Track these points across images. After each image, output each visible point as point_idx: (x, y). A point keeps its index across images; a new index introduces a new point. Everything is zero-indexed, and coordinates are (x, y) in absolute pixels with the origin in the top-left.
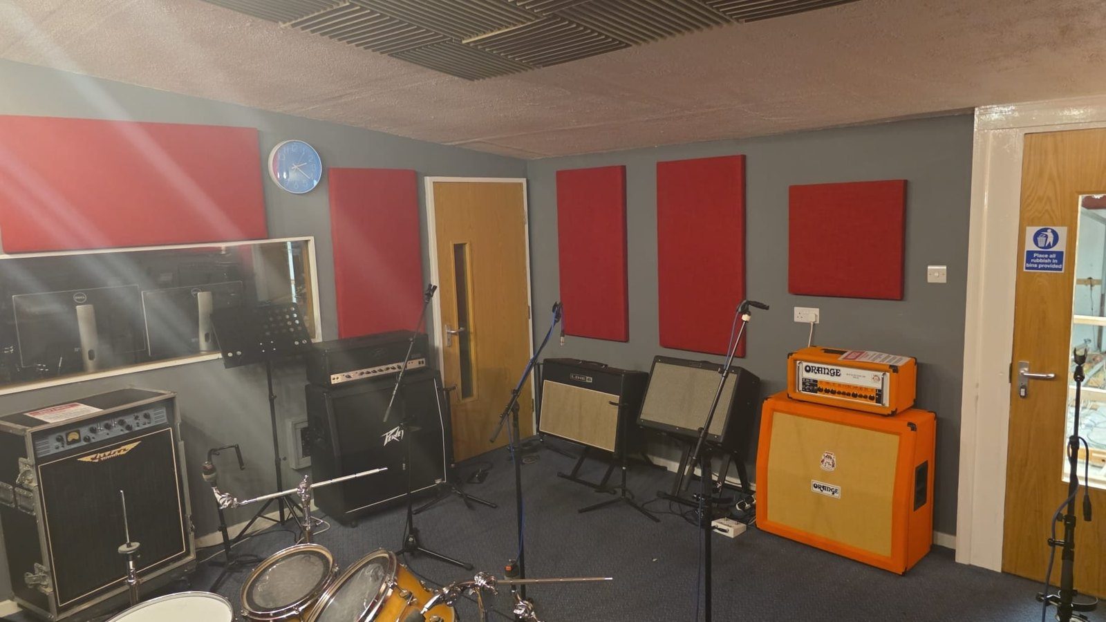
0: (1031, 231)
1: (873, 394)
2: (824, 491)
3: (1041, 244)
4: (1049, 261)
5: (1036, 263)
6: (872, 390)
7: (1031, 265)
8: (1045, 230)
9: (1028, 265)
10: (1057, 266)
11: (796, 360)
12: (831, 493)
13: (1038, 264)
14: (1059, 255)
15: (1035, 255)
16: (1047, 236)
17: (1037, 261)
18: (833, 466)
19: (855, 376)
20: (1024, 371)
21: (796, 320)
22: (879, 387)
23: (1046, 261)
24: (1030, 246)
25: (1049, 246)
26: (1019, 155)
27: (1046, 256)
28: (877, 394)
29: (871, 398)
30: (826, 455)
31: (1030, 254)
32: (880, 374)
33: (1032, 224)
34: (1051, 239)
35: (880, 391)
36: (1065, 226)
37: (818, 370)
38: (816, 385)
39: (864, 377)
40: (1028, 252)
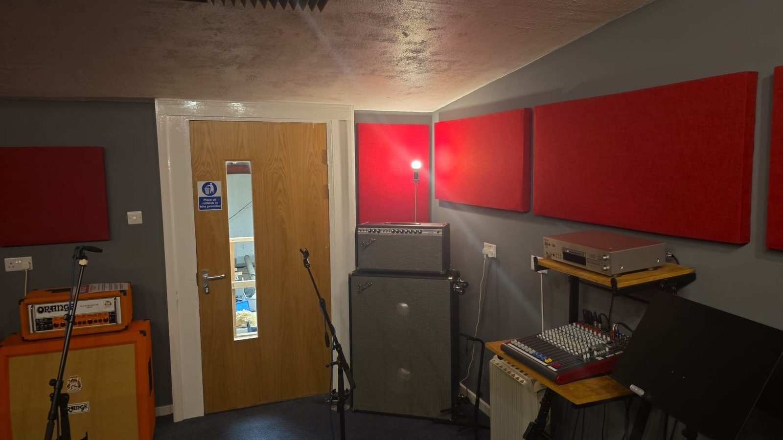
0: (200, 184)
1: (107, 317)
2: (74, 411)
3: (207, 192)
4: (213, 203)
5: (206, 205)
6: (105, 313)
7: (202, 207)
8: (209, 183)
9: (201, 207)
10: (218, 206)
11: (28, 305)
12: (80, 410)
13: (207, 205)
14: (218, 198)
15: (204, 200)
16: (210, 187)
17: (206, 203)
18: (79, 387)
19: (88, 306)
20: (205, 276)
21: (7, 269)
22: (112, 309)
23: (211, 203)
24: (201, 194)
25: (212, 194)
26: (187, 134)
27: (211, 200)
28: (110, 316)
29: (106, 321)
30: (71, 379)
31: (201, 199)
32: (112, 300)
33: (200, 179)
34: (212, 189)
35: (112, 313)
36: (219, 180)
37: (52, 309)
38: (51, 323)
39: (97, 305)
40: (200, 198)
